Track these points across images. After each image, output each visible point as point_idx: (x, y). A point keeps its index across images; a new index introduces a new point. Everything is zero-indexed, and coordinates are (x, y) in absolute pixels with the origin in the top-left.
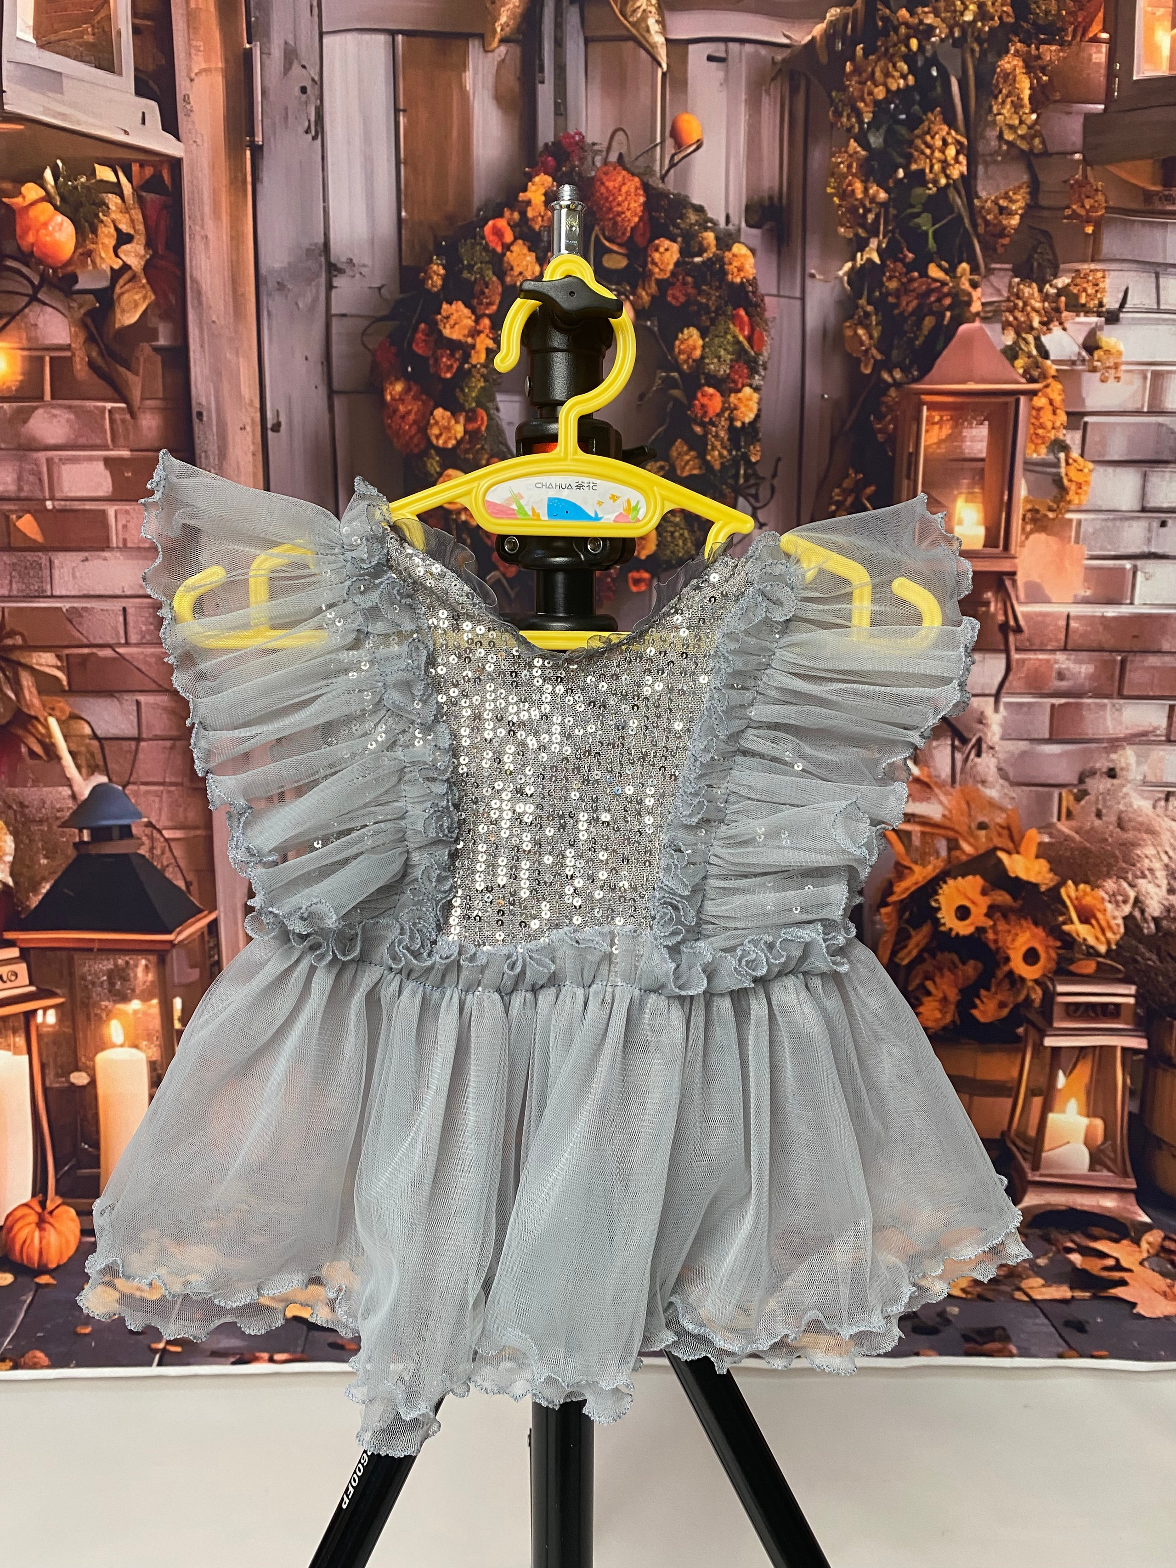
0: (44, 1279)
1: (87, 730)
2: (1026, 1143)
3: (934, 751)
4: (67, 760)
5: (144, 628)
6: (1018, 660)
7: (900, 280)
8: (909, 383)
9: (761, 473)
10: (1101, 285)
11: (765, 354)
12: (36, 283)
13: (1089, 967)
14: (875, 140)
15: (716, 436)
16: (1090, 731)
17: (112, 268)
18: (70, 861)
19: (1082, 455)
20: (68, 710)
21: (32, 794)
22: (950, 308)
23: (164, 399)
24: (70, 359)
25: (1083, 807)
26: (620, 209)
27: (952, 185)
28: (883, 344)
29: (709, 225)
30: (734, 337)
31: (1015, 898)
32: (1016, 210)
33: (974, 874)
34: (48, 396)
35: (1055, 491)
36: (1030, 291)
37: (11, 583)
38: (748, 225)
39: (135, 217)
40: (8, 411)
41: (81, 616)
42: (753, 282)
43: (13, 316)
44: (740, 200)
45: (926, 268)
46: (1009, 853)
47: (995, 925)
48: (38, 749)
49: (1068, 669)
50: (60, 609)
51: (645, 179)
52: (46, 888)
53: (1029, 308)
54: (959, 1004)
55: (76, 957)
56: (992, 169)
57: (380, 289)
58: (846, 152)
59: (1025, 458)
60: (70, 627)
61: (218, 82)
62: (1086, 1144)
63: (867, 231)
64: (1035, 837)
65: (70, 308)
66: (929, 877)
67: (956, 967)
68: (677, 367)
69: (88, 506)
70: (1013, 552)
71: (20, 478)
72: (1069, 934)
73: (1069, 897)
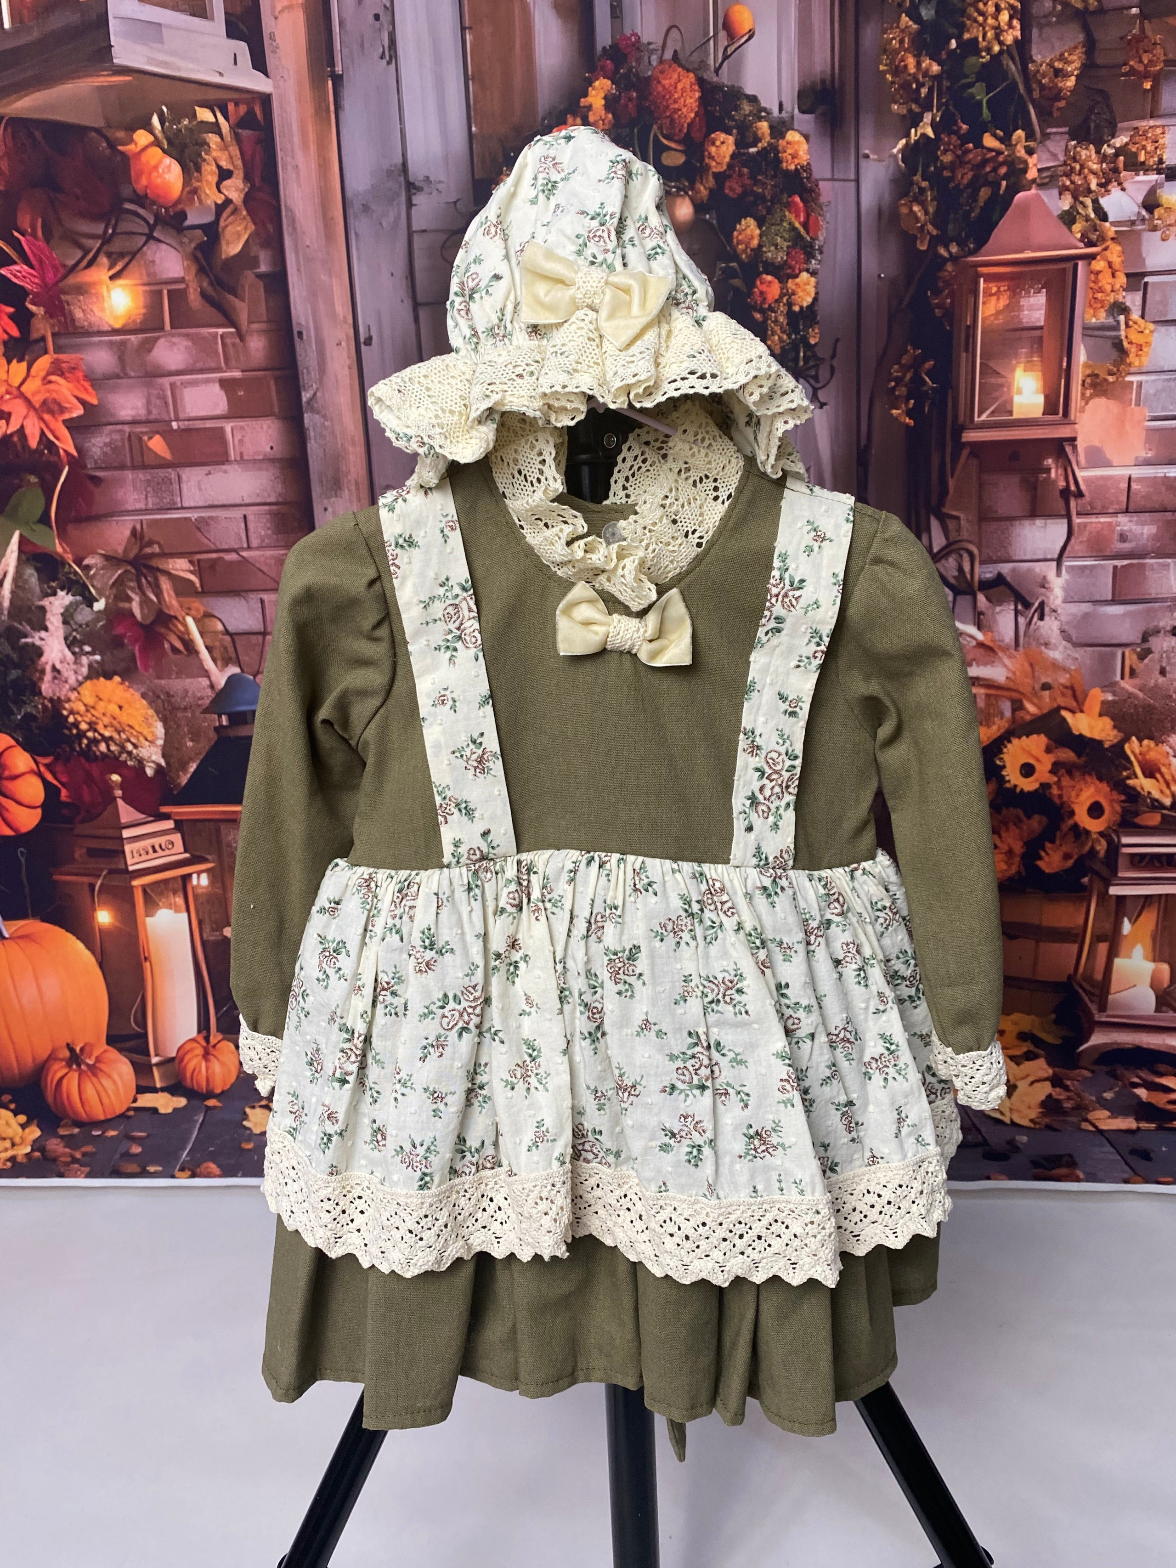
0: (212, 1103)
1: (220, 627)
2: (1092, 986)
3: (998, 616)
4: (204, 654)
5: (263, 533)
6: (1079, 524)
7: (954, 153)
8: (966, 257)
9: (820, 355)
10: (1161, 141)
11: (821, 238)
12: (152, 222)
13: (1154, 819)
14: (927, 13)
15: (776, 321)
16: (1153, 591)
17: (216, 204)
18: (212, 743)
19: (1143, 317)
20: (202, 609)
21: (177, 685)
22: (1004, 178)
23: (268, 322)
24: (184, 292)
25: (1147, 665)
26: (676, 106)
27: (1006, 51)
28: (939, 220)
29: (763, 114)
30: (790, 224)
31: (1079, 755)
32: (1072, 72)
33: (1039, 733)
34: (168, 326)
35: (1114, 354)
36: (1088, 153)
37: (146, 498)
38: (802, 111)
39: (233, 153)
40: (135, 343)
41: (208, 524)
42: (807, 168)
43: (134, 255)
44: (793, 88)
45: (982, 138)
46: (1073, 712)
47: (1059, 780)
48: (179, 645)
49: (1130, 531)
50: (190, 519)
51: (700, 74)
52: (193, 767)
53: (1086, 171)
54: (1024, 856)
55: (222, 827)
56: (1047, 30)
57: (455, 203)
58: (898, 27)
59: (1083, 323)
60: (199, 534)
61: (299, 17)
62: (1152, 986)
63: (920, 105)
64: (1098, 696)
65: (181, 243)
66: (995, 737)
67: (1021, 821)
68: (735, 257)
69: (209, 424)
70: (1072, 418)
71: (149, 403)
72: (1133, 788)
73: (1133, 752)
